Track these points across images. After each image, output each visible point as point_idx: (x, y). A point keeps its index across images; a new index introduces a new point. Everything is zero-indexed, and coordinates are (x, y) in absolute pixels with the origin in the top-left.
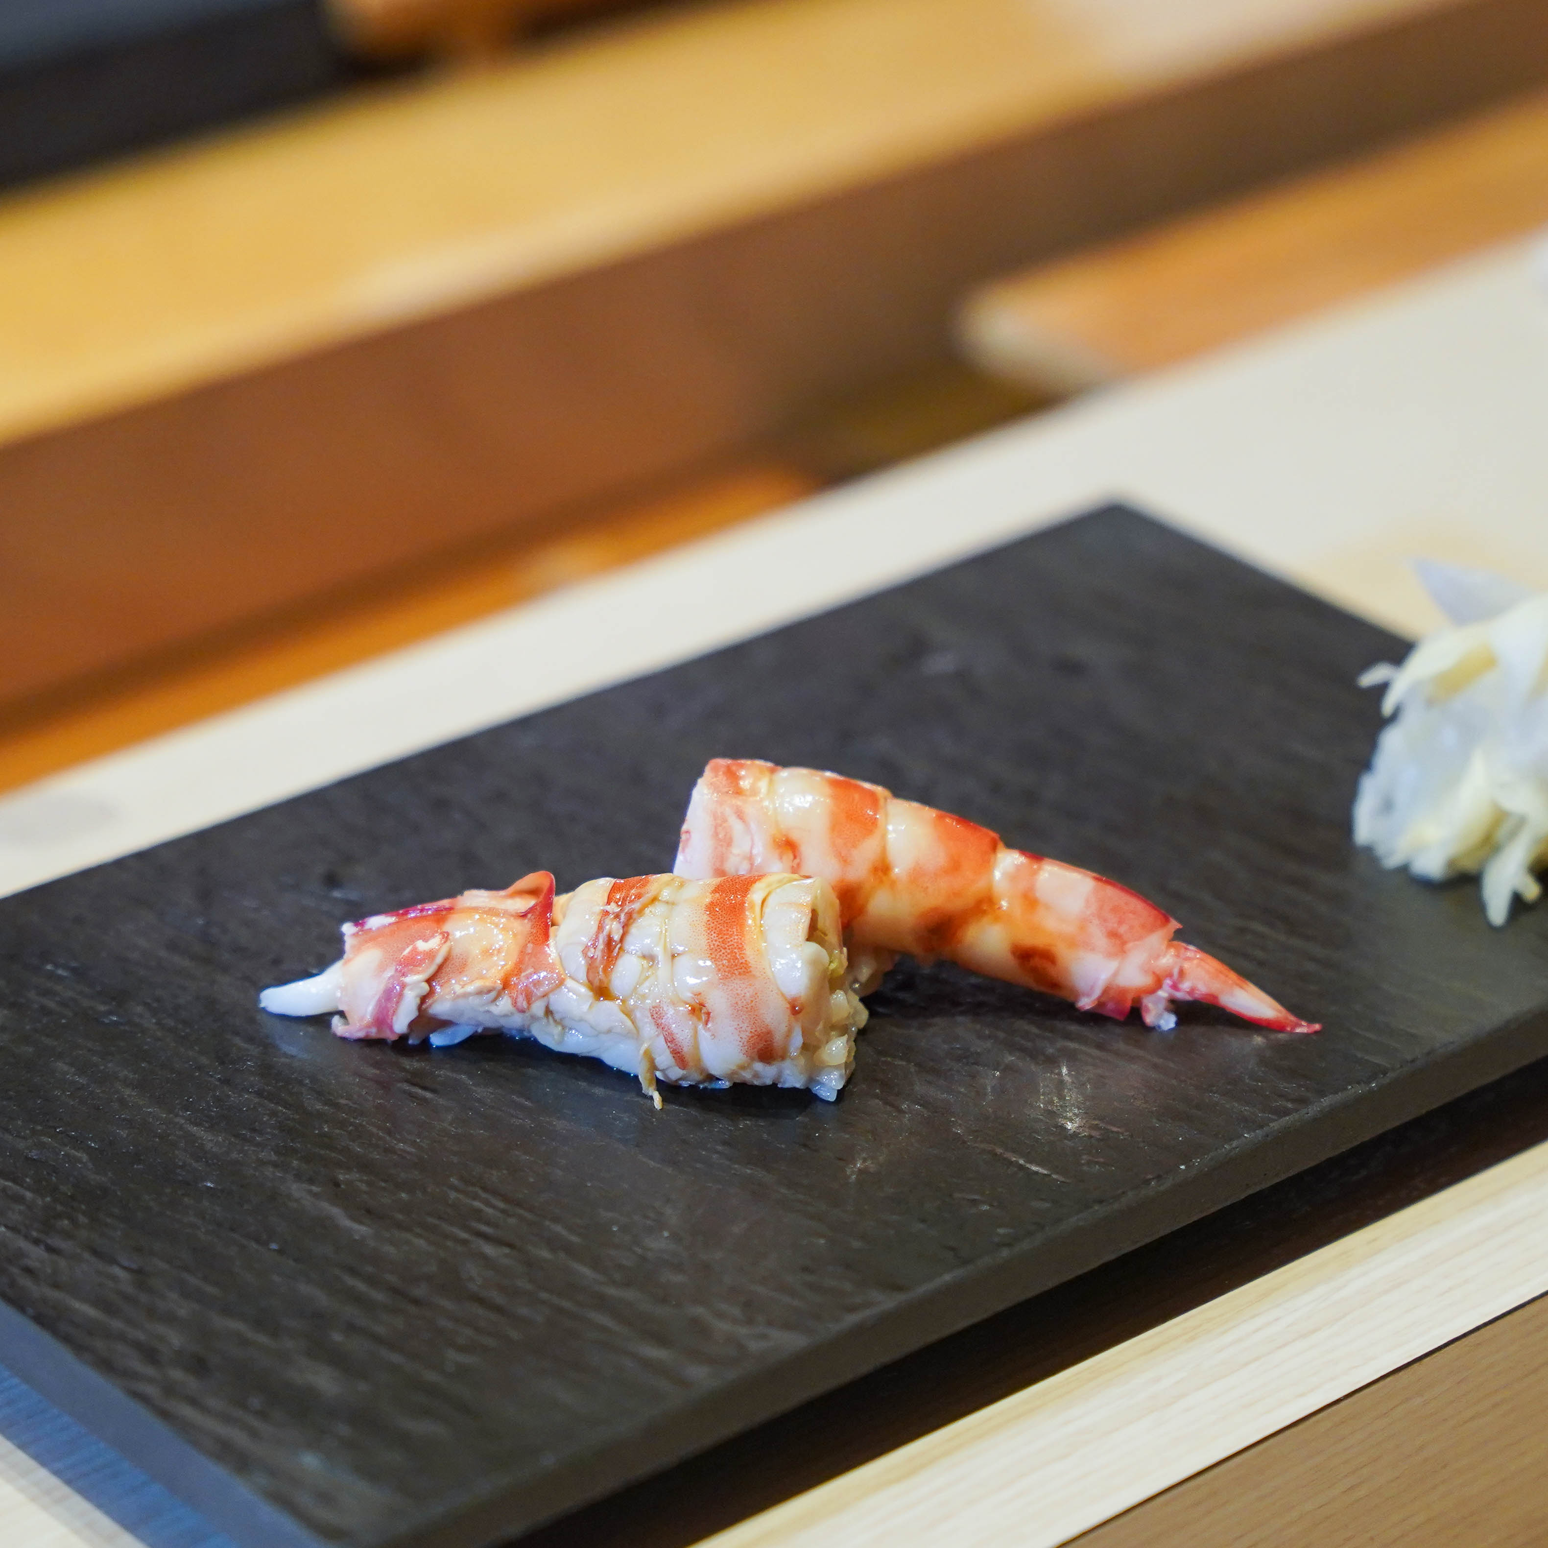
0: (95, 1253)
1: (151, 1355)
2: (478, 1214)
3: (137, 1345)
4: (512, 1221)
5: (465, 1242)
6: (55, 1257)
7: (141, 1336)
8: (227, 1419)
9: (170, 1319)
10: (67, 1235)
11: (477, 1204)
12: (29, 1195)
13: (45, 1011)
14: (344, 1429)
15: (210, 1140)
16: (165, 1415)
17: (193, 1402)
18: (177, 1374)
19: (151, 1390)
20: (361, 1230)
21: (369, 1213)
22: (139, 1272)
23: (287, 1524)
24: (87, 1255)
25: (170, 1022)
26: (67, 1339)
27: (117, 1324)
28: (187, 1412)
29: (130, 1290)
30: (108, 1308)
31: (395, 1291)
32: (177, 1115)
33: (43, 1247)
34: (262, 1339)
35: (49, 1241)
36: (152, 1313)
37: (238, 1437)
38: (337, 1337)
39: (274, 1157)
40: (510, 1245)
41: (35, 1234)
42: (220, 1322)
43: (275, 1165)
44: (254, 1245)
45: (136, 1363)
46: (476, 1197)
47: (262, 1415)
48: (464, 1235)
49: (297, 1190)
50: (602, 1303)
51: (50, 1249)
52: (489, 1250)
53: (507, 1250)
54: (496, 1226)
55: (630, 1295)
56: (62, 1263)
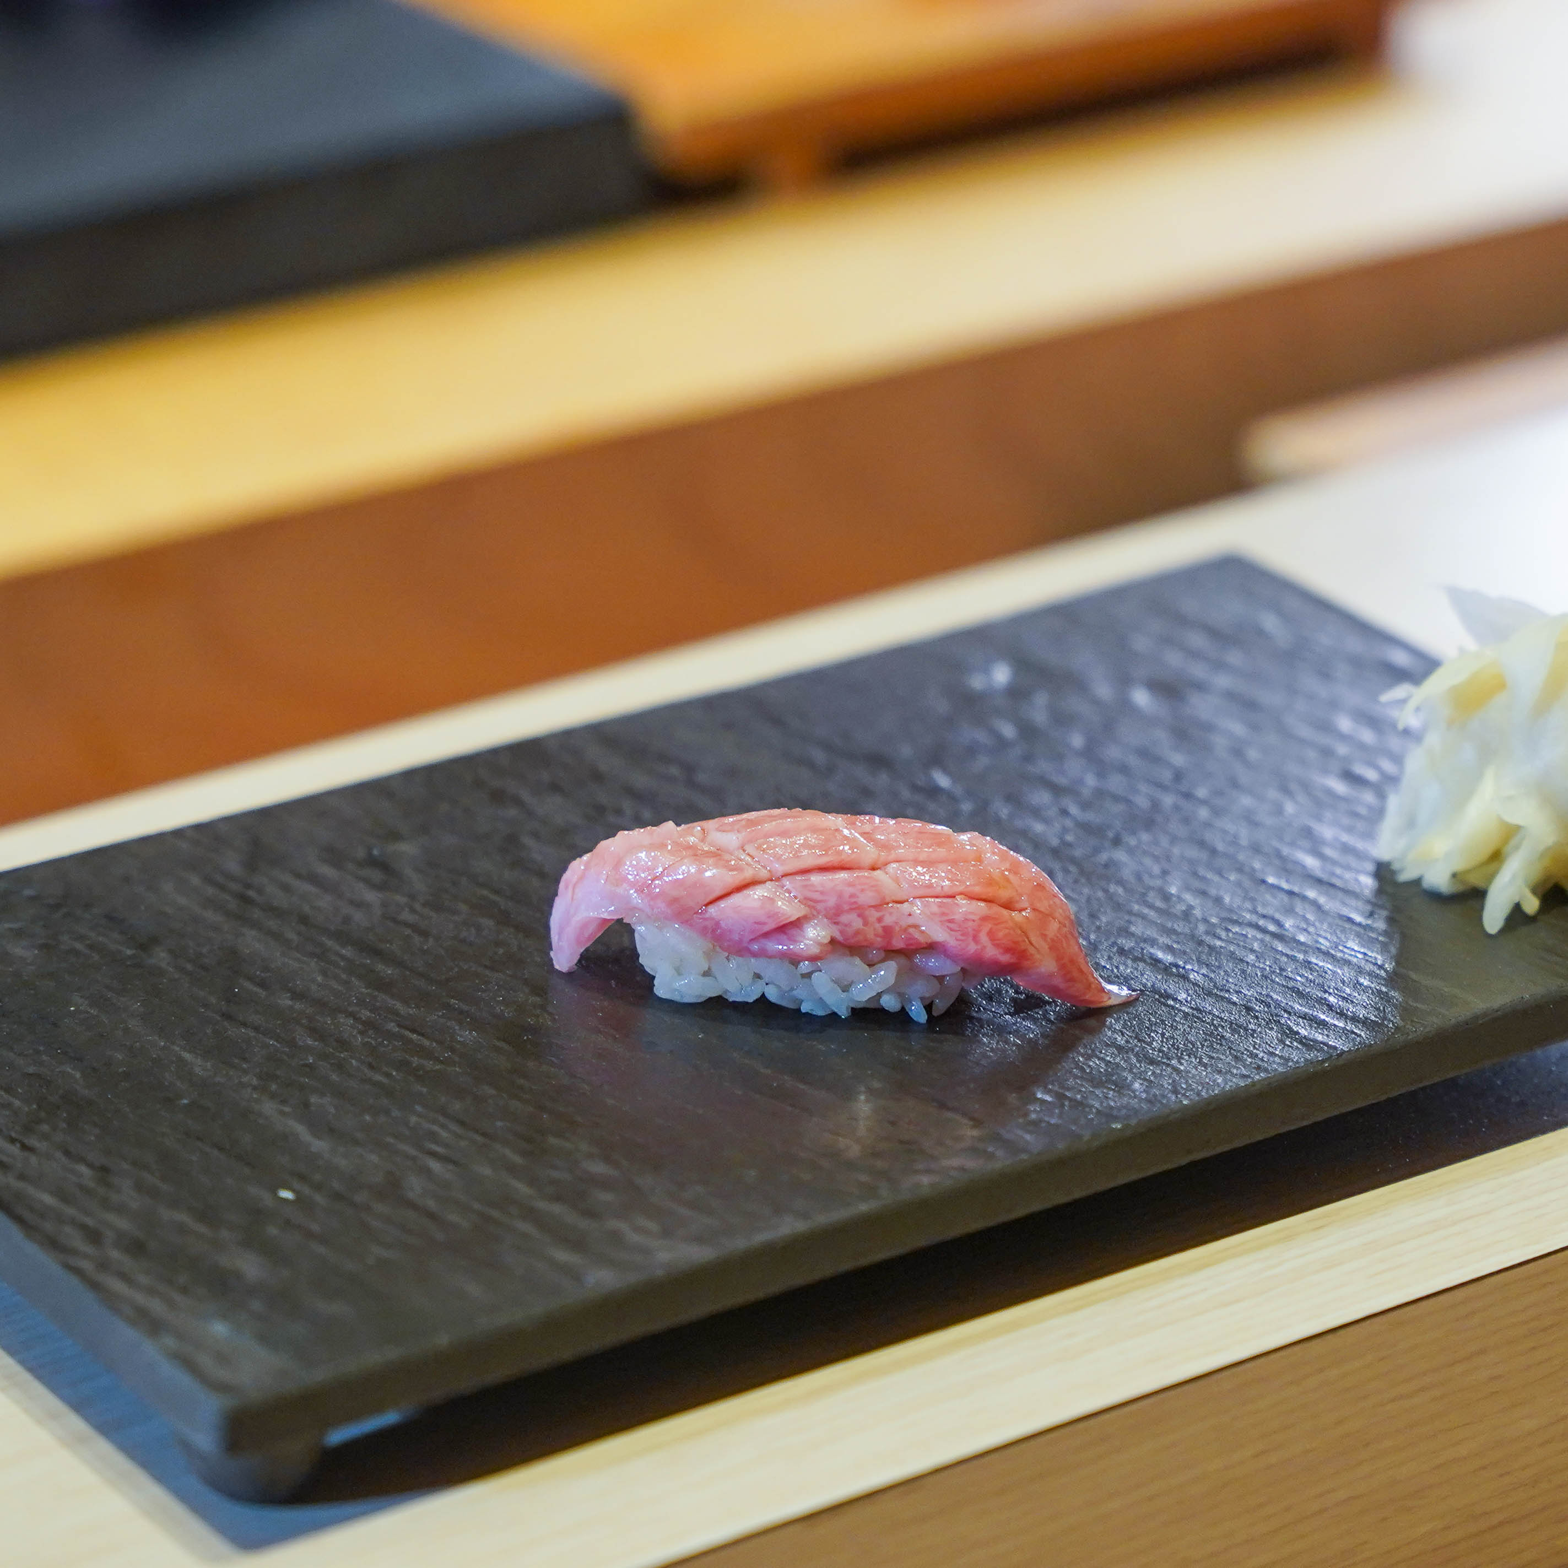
0: (67, 1153)
1: (94, 1236)
2: (433, 1136)
3: (83, 1227)
4: (463, 1143)
5: (414, 1159)
6: (26, 1154)
7: (89, 1222)
8: (151, 1291)
9: (121, 1209)
10: (45, 1137)
11: (435, 1128)
12: (17, 1103)
13: (76, 953)
14: (256, 1305)
15: (200, 1066)
16: (95, 1286)
17: (124, 1277)
18: (115, 1254)
19: (86, 1265)
20: (319, 1145)
21: (329, 1131)
22: (104, 1170)
23: (184, 1380)
24: (59, 1155)
25: (189, 967)
26: (19, 1220)
27: (70, 1211)
28: (117, 1285)
29: (92, 1184)
30: (64, 1196)
31: (338, 1197)
32: (173, 1043)
33: (18, 1145)
34: (202, 1229)
35: (26, 1141)
36: (105, 1204)
37: (156, 1306)
38: (273, 1231)
39: (255, 1082)
40: (455, 1163)
41: (13, 1135)
42: (167, 1214)
43: (255, 1088)
44: (216, 1152)
45: (77, 1241)
46: (434, 1122)
47: (184, 1290)
48: (412, 1152)
49: (269, 1108)
50: (530, 1214)
51: (25, 1147)
52: (435, 1166)
53: (451, 1167)
54: (446, 1146)
55: (557, 1209)
56: (33, 1160)
